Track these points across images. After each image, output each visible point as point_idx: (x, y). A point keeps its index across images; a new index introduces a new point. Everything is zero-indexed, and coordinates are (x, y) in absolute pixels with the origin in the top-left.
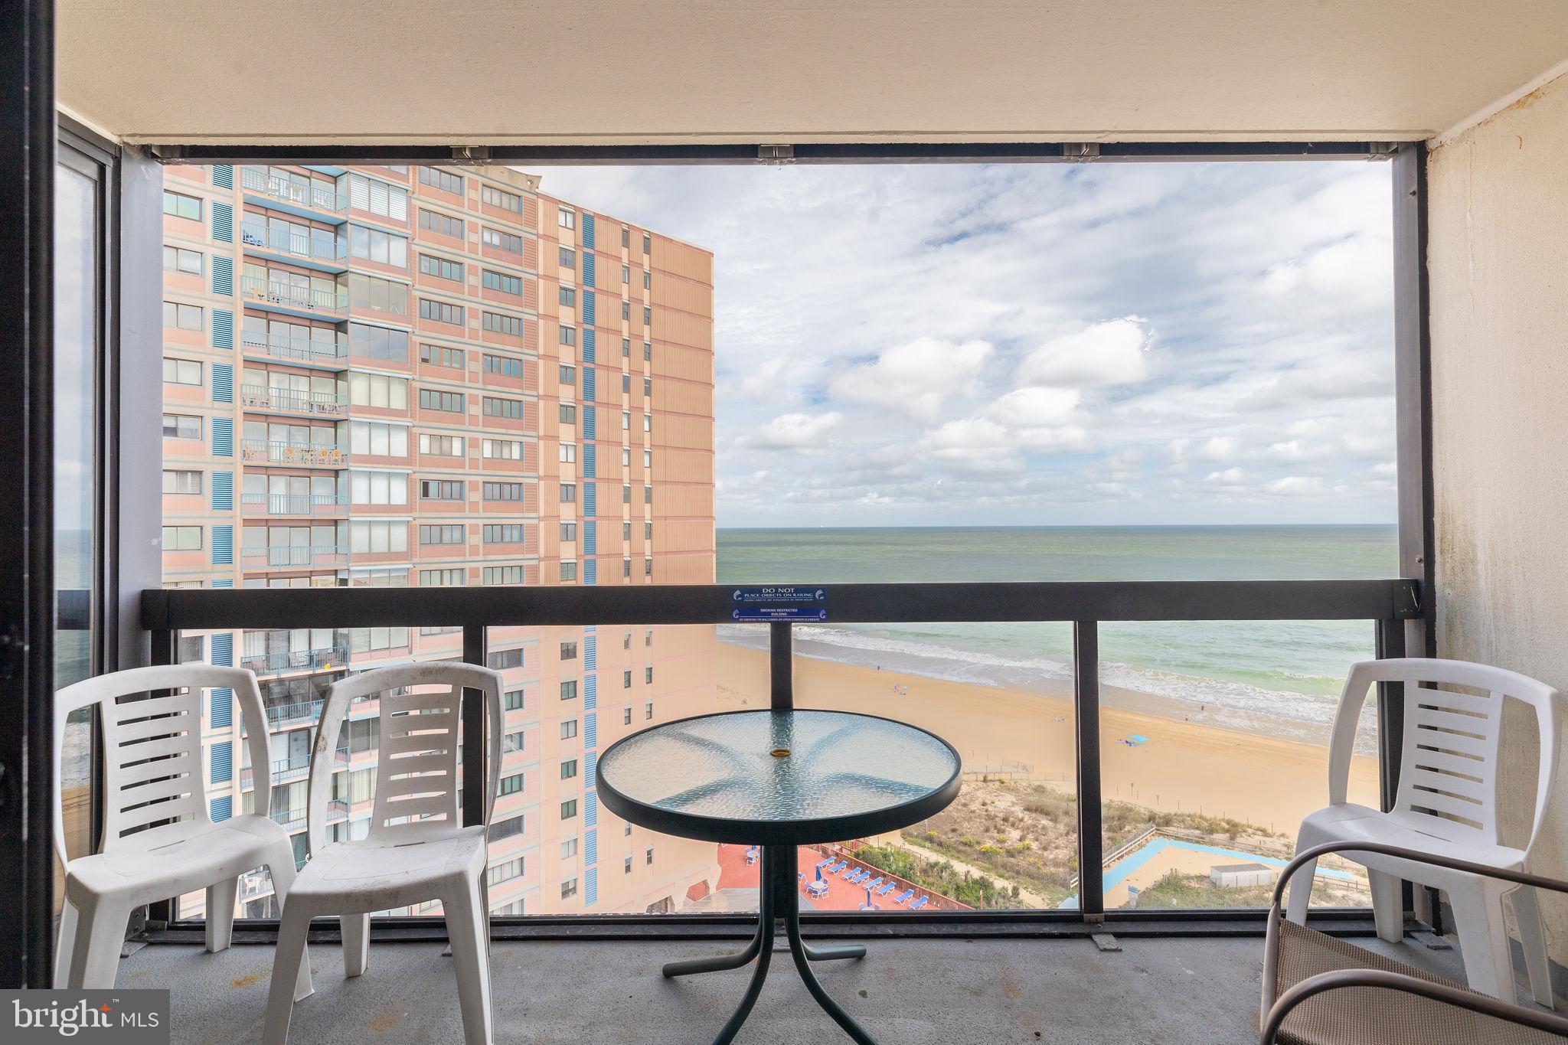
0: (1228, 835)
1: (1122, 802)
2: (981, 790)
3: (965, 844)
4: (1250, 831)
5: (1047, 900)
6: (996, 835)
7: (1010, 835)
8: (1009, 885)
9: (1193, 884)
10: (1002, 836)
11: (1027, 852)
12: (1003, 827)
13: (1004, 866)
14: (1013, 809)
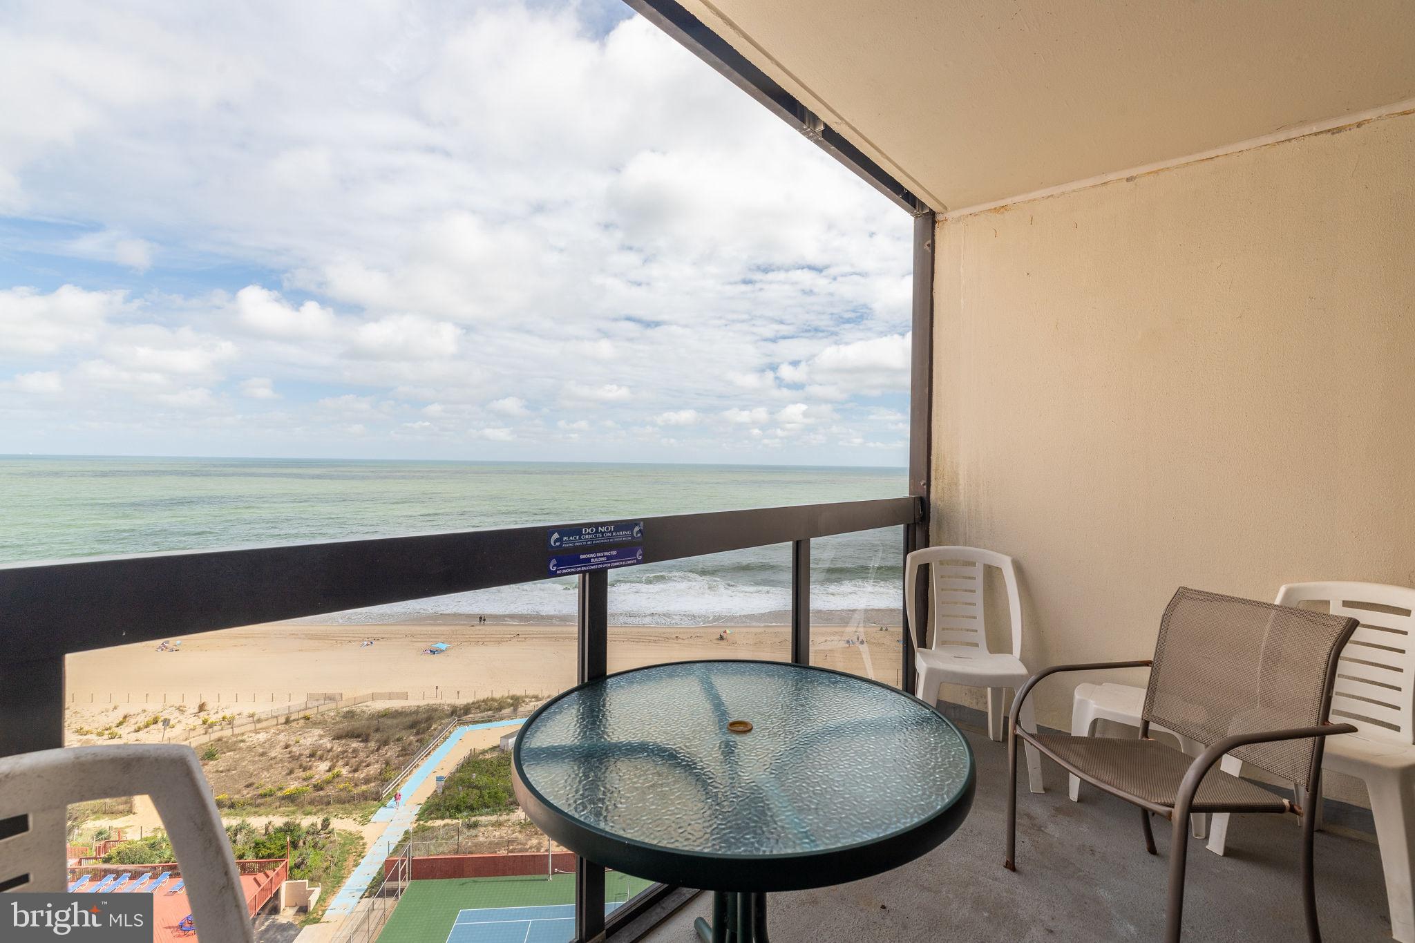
0: (512, 708)
1: (428, 705)
2: (283, 734)
3: (264, 796)
4: (527, 700)
5: (359, 819)
6: (302, 774)
7: (318, 769)
8: (318, 820)
9: (488, 756)
10: (308, 773)
11: (337, 780)
12: (310, 763)
13: (312, 802)
14: (321, 742)
